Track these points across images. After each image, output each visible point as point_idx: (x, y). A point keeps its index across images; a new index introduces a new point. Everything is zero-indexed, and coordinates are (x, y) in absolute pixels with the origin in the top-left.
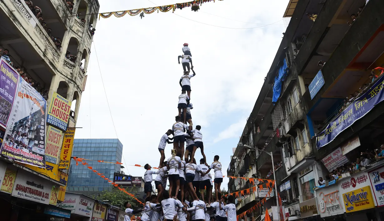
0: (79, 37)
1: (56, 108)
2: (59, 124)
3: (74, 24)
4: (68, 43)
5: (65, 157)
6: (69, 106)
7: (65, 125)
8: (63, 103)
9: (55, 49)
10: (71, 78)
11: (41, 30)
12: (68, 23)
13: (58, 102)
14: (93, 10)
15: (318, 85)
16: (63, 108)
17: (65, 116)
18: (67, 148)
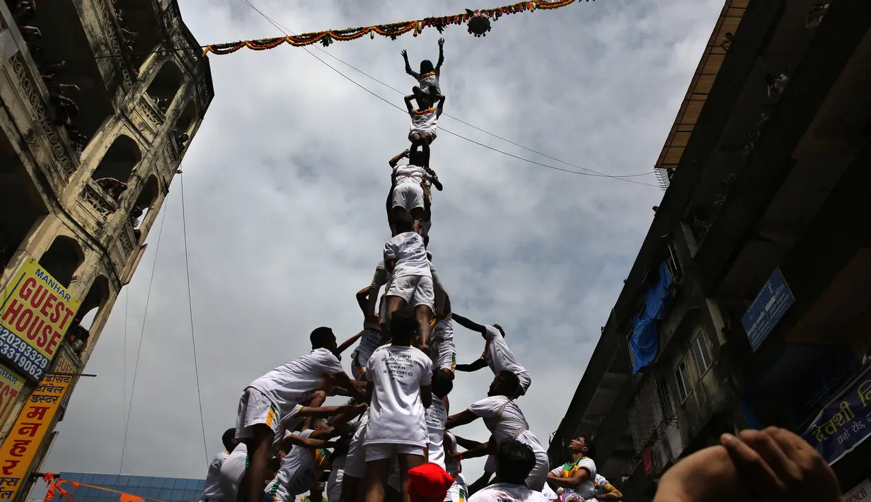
0: (143, 142)
1: (21, 306)
2: (18, 355)
3: (137, 107)
4: (109, 146)
5: (9, 464)
6: (67, 309)
7: (40, 362)
8: (52, 297)
9: (62, 144)
10: (94, 235)
11: (29, 75)
12: (119, 98)
13: (34, 290)
14: (195, 93)
15: (772, 310)
16: (49, 310)
17: (49, 337)
18: (26, 437)
